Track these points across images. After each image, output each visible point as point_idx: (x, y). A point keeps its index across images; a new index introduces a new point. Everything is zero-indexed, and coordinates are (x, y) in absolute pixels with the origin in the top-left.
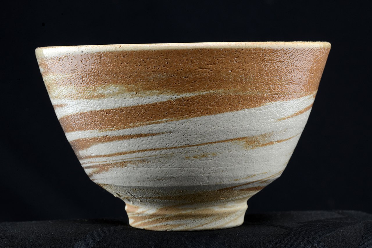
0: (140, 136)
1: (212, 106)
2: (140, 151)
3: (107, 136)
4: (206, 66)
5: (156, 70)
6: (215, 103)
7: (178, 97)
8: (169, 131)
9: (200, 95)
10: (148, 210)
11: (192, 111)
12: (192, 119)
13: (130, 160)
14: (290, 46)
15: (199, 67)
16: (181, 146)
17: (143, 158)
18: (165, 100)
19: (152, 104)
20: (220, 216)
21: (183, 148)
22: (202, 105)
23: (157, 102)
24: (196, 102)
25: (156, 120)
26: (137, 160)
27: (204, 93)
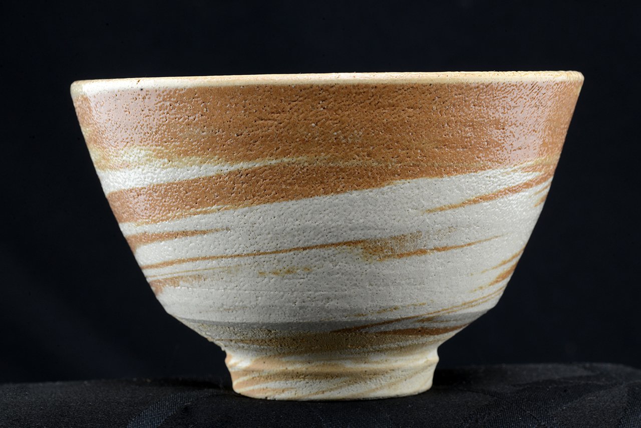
0: (185, 234)
1: (290, 184)
2: (190, 259)
3: (146, 232)
4: (269, 116)
5: (192, 122)
6: (295, 181)
7: (232, 169)
8: (225, 227)
9: (265, 166)
10: (241, 361)
11: (257, 194)
12: (258, 207)
13: (180, 274)
14: (432, 80)
15: (259, 118)
16: (248, 252)
17: (197, 272)
18: (212, 174)
19: (193, 180)
20: (356, 378)
21: (252, 257)
22: (272, 184)
23: (200, 176)
24: (262, 177)
25: (203, 208)
26: (190, 275)
27: (273, 162)
